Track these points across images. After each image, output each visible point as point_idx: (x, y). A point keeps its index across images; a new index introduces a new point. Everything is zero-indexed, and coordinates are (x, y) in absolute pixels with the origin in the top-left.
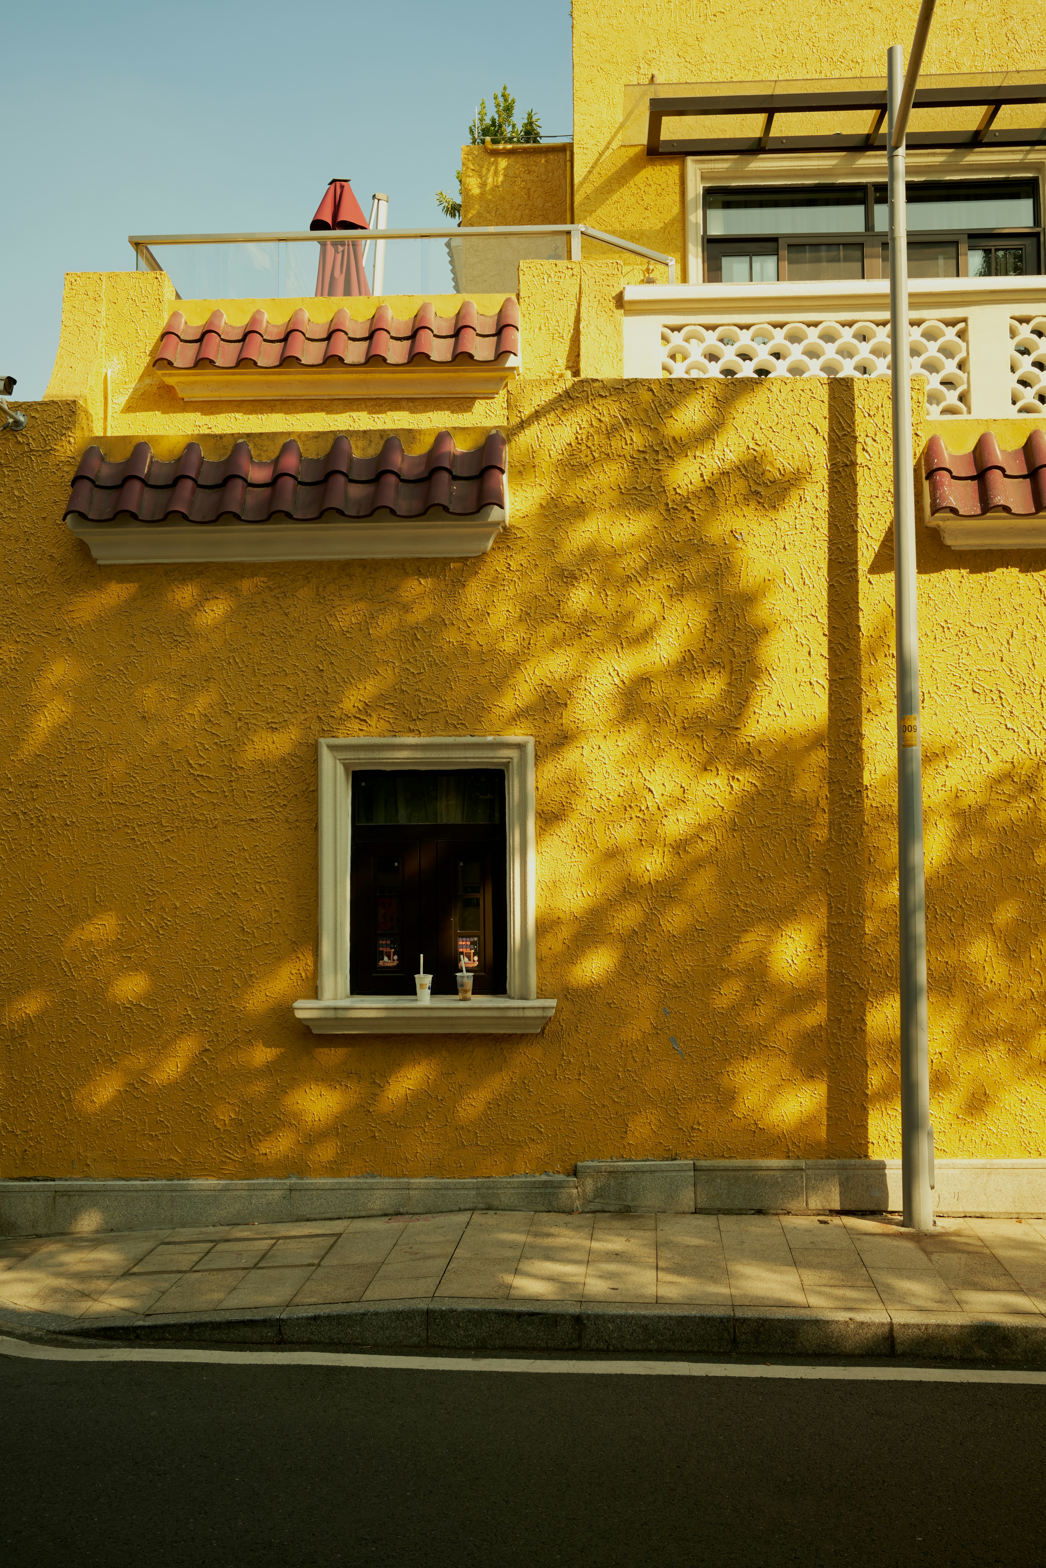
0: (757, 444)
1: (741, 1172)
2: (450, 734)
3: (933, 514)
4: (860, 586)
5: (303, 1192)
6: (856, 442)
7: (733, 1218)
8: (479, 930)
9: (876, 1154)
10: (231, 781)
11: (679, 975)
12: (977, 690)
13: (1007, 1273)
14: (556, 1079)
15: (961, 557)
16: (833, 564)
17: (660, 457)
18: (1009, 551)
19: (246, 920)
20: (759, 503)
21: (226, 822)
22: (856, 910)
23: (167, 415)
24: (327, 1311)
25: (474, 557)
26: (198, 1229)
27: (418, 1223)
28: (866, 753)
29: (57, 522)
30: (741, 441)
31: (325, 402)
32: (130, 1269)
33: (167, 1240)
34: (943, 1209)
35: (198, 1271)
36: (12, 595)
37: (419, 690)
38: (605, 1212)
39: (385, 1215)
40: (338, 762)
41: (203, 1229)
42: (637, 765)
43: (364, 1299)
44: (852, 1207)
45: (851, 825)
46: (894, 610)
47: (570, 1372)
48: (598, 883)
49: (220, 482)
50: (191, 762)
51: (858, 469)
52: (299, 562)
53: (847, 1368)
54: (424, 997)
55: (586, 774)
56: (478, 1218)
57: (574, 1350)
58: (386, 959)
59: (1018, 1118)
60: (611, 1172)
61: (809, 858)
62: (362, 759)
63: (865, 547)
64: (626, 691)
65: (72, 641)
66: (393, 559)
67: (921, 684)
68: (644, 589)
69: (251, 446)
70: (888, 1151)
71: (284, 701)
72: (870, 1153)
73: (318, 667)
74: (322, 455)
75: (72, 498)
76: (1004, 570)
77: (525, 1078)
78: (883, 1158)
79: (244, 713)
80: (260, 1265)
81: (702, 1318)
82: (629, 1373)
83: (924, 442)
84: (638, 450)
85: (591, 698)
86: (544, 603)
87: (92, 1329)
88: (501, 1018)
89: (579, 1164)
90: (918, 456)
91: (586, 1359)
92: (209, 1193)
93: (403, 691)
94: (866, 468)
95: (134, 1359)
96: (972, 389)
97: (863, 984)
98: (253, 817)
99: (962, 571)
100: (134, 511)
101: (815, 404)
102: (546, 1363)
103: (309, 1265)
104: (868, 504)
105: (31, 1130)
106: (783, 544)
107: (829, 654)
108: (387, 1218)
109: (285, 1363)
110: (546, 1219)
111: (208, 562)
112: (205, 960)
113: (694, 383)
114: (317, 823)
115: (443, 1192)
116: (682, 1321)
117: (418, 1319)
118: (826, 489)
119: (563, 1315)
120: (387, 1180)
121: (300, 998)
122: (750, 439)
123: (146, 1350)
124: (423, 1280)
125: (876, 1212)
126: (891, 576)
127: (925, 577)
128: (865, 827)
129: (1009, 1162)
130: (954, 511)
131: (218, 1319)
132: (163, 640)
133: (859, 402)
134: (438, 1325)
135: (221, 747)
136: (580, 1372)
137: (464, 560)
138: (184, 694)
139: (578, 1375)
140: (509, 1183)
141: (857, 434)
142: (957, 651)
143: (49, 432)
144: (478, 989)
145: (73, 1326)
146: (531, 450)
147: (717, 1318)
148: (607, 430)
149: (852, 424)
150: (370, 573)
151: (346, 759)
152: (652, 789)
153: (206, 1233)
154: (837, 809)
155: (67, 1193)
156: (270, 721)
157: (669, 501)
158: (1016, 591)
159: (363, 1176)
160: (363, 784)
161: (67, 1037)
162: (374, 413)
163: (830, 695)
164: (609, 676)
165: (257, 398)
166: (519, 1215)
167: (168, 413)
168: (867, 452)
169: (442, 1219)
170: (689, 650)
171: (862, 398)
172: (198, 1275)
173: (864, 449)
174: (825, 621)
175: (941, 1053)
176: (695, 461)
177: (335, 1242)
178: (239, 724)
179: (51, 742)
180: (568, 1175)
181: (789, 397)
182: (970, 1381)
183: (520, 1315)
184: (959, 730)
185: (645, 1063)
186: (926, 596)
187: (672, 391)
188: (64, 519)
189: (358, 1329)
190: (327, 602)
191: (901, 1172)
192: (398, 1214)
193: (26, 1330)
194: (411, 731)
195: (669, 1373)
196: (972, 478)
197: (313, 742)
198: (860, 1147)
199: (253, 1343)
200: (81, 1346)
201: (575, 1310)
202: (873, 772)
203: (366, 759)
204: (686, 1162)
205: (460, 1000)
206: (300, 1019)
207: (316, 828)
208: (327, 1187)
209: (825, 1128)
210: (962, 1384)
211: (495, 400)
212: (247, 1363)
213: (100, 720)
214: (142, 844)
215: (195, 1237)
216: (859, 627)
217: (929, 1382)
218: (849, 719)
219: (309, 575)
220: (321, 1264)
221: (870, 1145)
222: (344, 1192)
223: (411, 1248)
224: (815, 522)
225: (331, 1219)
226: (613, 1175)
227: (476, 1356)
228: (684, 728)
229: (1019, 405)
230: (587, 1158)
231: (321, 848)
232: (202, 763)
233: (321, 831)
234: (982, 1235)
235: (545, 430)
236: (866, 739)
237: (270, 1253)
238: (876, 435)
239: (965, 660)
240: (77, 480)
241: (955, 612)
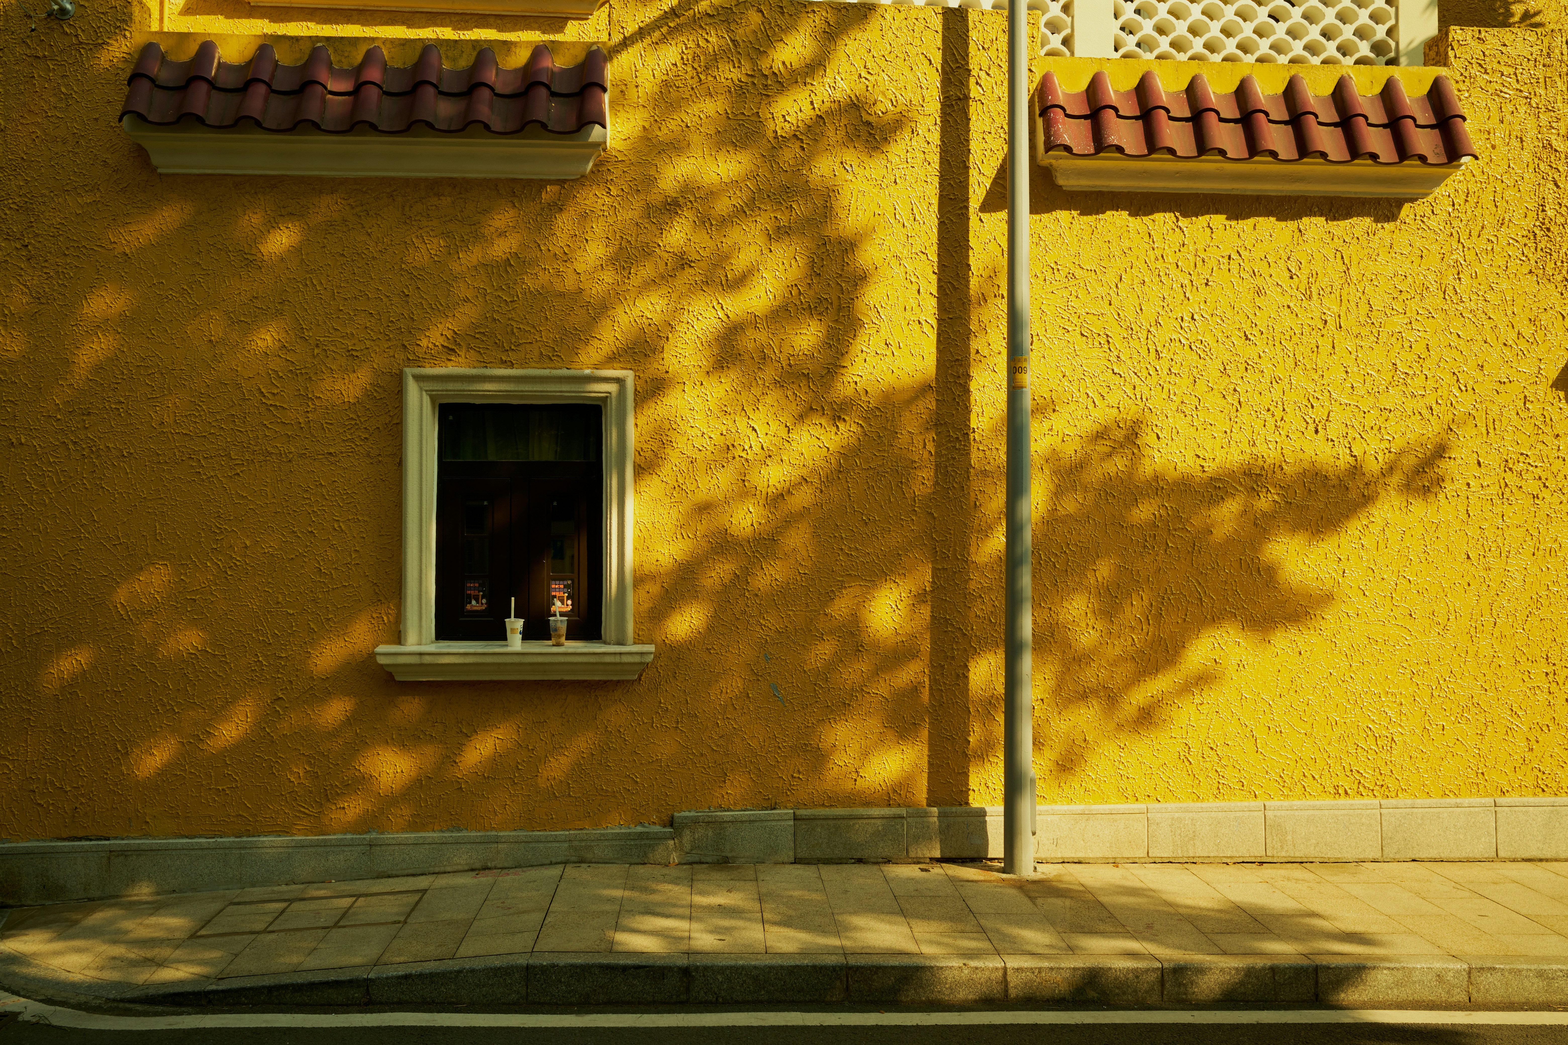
0: (869, 73)
1: (841, 821)
2: (545, 366)
3: (1046, 152)
4: (971, 224)
5: (383, 848)
6: (969, 75)
7: (833, 868)
8: (573, 572)
9: (976, 801)
10: (308, 412)
11: (781, 620)
12: (1085, 334)
13: (1111, 916)
14: (652, 727)
15: (1072, 197)
16: (944, 199)
17: (769, 82)
18: (1120, 193)
19: (323, 560)
20: (870, 134)
21: (301, 456)
22: (961, 555)
23: (231, 20)
24: (419, 969)
25: (572, 180)
26: (270, 888)
27: (508, 878)
28: (973, 395)
29: (112, 124)
30: (853, 69)
31: (406, 15)
32: (197, 931)
33: (236, 900)
34: (1042, 855)
35: (273, 932)
36: (59, 203)
37: (512, 319)
38: (703, 863)
39: (472, 870)
40: (424, 393)
41: (276, 888)
42: (740, 403)
43: (457, 955)
44: (953, 855)
45: (958, 468)
46: (1006, 249)
47: (680, 1025)
48: (699, 524)
49: (297, 88)
50: (263, 390)
51: (971, 103)
52: (384, 178)
53: (962, 1013)
54: (516, 643)
55: (687, 411)
56: (571, 871)
57: (682, 1003)
58: (474, 602)
59: (1117, 764)
60: (709, 822)
61: (915, 501)
62: (450, 391)
63: (977, 184)
64: (731, 325)
65: (130, 255)
66: (485, 179)
67: (1033, 325)
68: (751, 219)
69: (331, 51)
70: (988, 798)
71: (366, 328)
72: (971, 800)
73: (403, 292)
74: (409, 64)
75: (129, 98)
76: (1114, 212)
77: (620, 726)
78: (983, 806)
79: (322, 339)
80: (341, 924)
81: (814, 967)
82: (741, 1025)
83: (1037, 78)
84: (747, 74)
85: (694, 332)
86: (645, 231)
87: (159, 995)
88: (597, 664)
89: (676, 814)
90: (1031, 92)
91: (695, 1012)
92: (282, 850)
93: (495, 319)
94: (979, 103)
95: (208, 1026)
96: (1075, 33)
97: (966, 630)
98: (332, 451)
99: (1073, 212)
100: (200, 114)
101: (929, 34)
102: (654, 1017)
103: (395, 922)
104: (981, 140)
105: (82, 786)
106: (893, 178)
107: (938, 293)
108: (474, 873)
109: (375, 1025)
110: (642, 871)
111: (283, 175)
112: (278, 603)
113: (805, 6)
114: (401, 458)
115: (533, 845)
116: (794, 971)
117: (517, 975)
118: (938, 122)
119: (670, 967)
120: (473, 834)
121: (382, 643)
122: (862, 68)
123: (220, 1016)
124: (520, 935)
125: (977, 859)
126: (1003, 215)
127: (1037, 217)
128: (972, 470)
129: (1106, 807)
130: (1068, 149)
131: (299, 981)
132: (232, 258)
133: (973, 35)
134: (538, 981)
135: (297, 375)
136: (690, 1025)
137: (561, 182)
138: (256, 317)
139: (688, 1028)
140: (603, 835)
141: (971, 67)
142: (1066, 294)
143: (100, 23)
144: (572, 635)
145: (136, 994)
146: (633, 69)
147: (830, 967)
148: (714, 51)
149: (965, 56)
150: (461, 193)
151: (433, 391)
152: (756, 427)
153: (278, 892)
154: (943, 452)
155: (124, 853)
156: (350, 348)
157: (777, 129)
158: (1125, 234)
159: (448, 830)
160: (451, 418)
161: (123, 685)
162: (459, 29)
163: (939, 335)
164: (712, 310)
165: (332, 7)
166: (614, 869)
167: (232, 18)
168: (980, 86)
169: (533, 873)
170: (796, 285)
171: (976, 30)
172: (273, 936)
173: (977, 83)
174: (935, 259)
175: (1042, 700)
176: (805, 88)
177: (421, 898)
178: (316, 351)
179: (106, 365)
180: (665, 826)
181: (903, 26)
182: (1085, 1022)
183: (625, 968)
184: (1067, 374)
185: (745, 711)
186: (1036, 236)
187: (783, 13)
188: (120, 120)
189: (453, 987)
190: (413, 223)
191: (1002, 819)
192: (486, 868)
193: (82, 999)
194: (504, 362)
195: (783, 1023)
196: (1085, 117)
197: (398, 372)
198: (961, 795)
199: (338, 1005)
200: (146, 1014)
201: (683, 962)
202: (980, 414)
203: (454, 391)
204: (786, 811)
205: (554, 645)
206: (382, 666)
207: (400, 463)
208: (410, 842)
209: (926, 775)
210: (1077, 1025)
211: (589, 21)
212: (333, 1026)
213: (162, 343)
214: (209, 478)
215: (266, 897)
216: (969, 265)
217: (1045, 1025)
218: (958, 360)
219: (395, 193)
220: (408, 920)
221: (971, 792)
222: (427, 846)
223: (503, 903)
224: (927, 156)
225: (413, 875)
226: (711, 825)
227: (579, 1012)
228: (790, 365)
229: (1122, 52)
230: (684, 809)
231: (406, 485)
232: (276, 392)
233: (406, 467)
234: (1083, 881)
235: (648, 49)
236: (974, 380)
237: (350, 911)
238: (990, 68)
239: (1074, 303)
240: (136, 77)
241: (1065, 254)
